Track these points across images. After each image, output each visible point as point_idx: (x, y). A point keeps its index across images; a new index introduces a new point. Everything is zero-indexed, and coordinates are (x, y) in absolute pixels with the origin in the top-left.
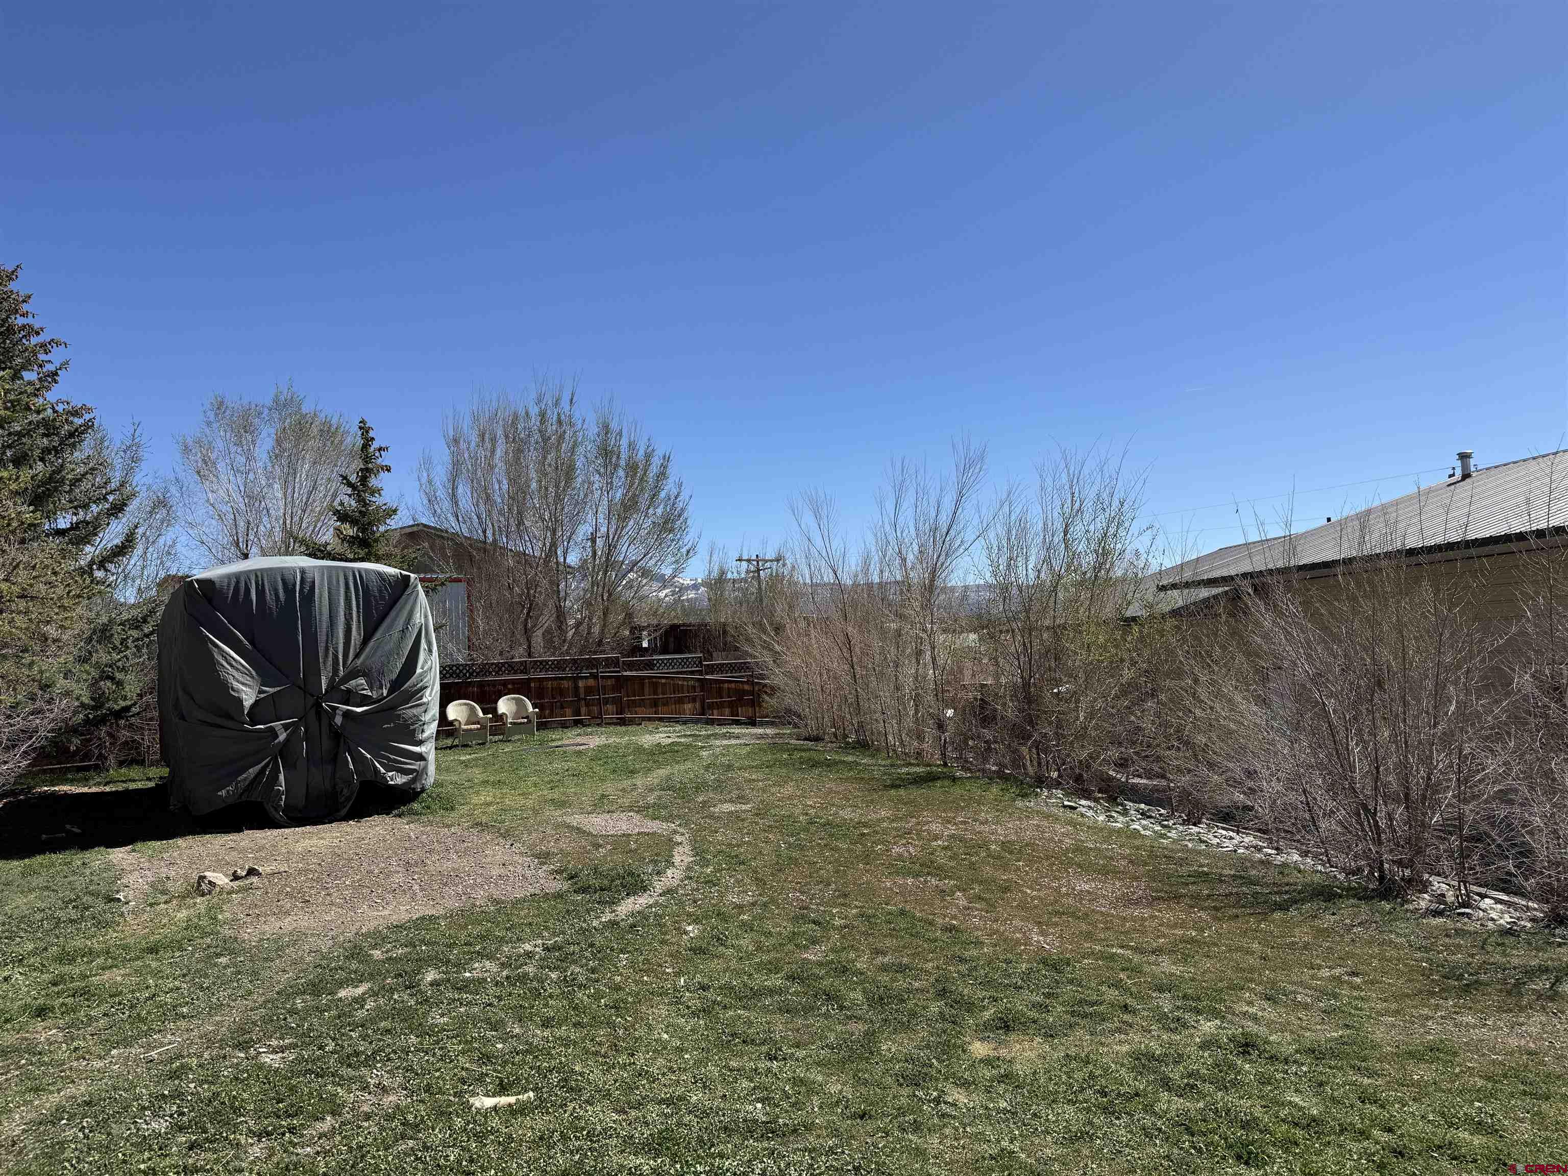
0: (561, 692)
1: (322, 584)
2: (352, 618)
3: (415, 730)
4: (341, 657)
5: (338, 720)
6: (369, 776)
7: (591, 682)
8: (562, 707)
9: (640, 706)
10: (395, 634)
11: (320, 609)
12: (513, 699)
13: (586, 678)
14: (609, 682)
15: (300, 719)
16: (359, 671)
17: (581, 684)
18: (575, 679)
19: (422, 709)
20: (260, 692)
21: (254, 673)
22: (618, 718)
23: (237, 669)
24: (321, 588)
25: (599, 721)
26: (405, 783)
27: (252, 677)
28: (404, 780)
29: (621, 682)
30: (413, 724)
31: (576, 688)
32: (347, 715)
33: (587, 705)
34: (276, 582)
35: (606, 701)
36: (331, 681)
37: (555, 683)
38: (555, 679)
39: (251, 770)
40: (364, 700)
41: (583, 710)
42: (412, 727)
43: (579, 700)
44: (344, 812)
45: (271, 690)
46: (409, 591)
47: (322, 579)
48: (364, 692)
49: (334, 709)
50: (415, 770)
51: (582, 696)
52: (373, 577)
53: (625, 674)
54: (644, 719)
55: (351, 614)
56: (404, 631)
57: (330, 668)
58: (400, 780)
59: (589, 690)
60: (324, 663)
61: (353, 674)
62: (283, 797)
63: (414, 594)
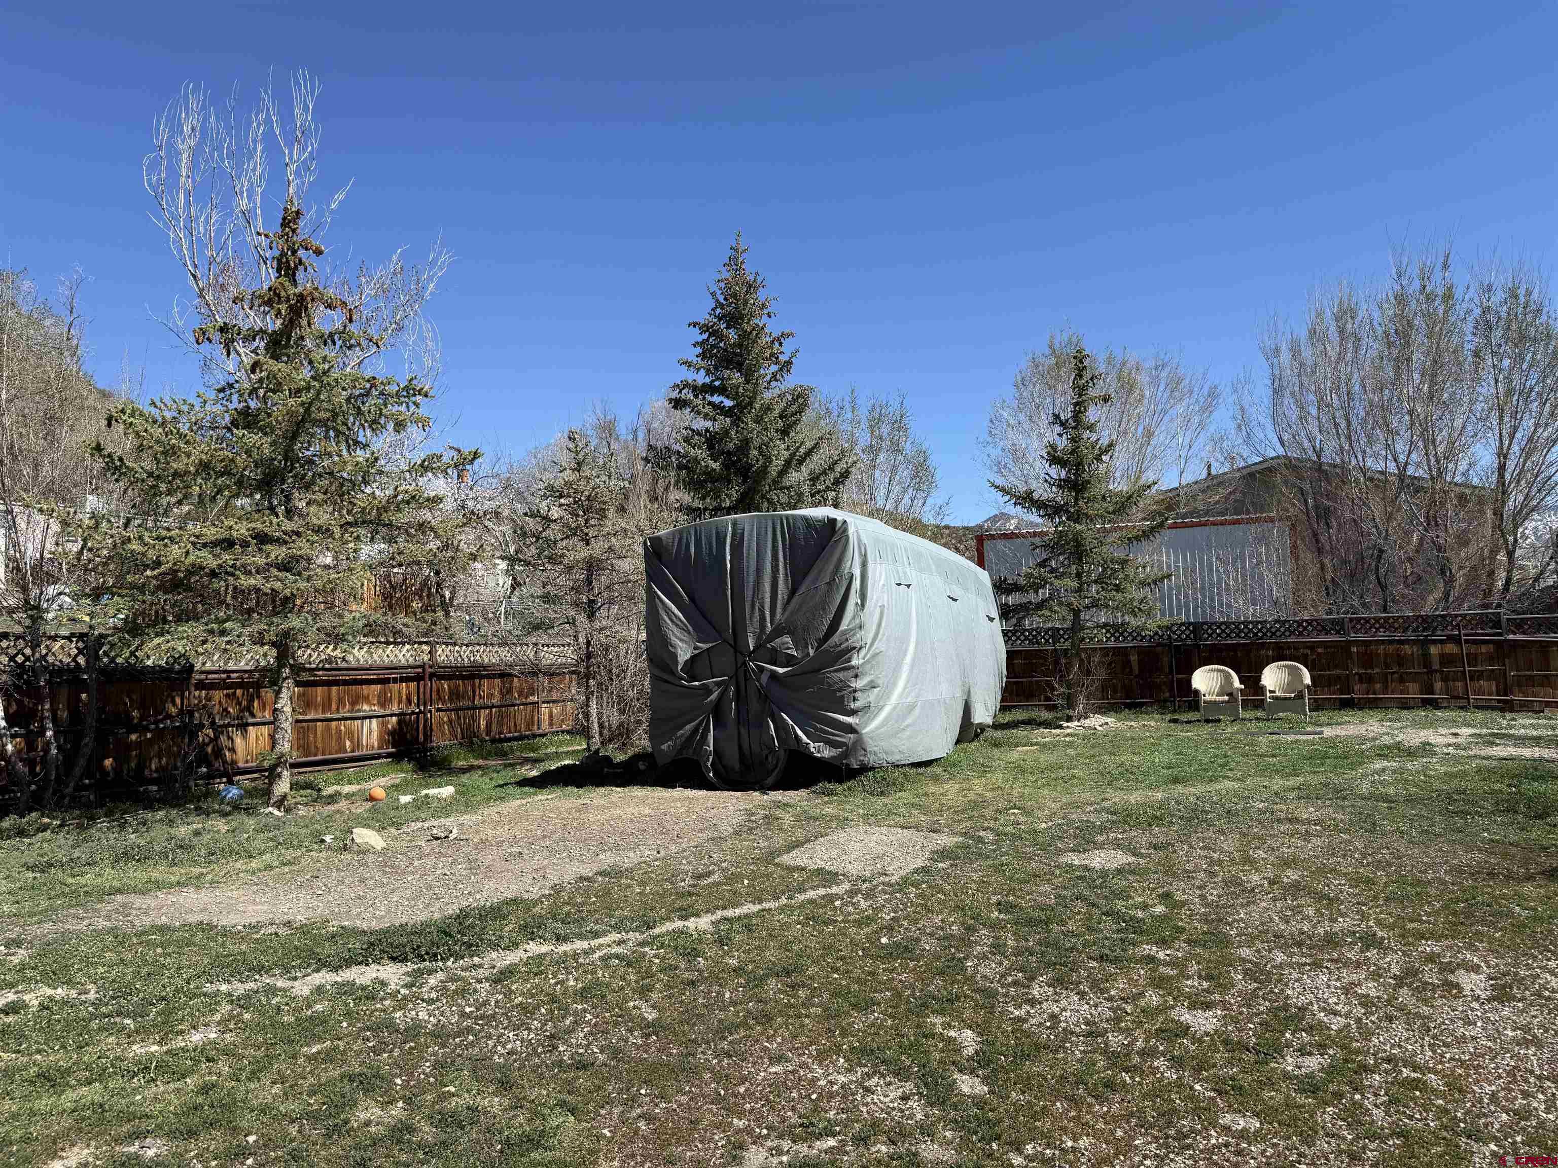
0: (1401, 660)
1: (751, 535)
2: (778, 571)
3: (843, 696)
4: (767, 613)
5: (764, 678)
6: (793, 745)
7: (1451, 648)
8: (1402, 680)
9: (1542, 685)
10: (822, 584)
11: (748, 562)
12: (1286, 666)
13: (1441, 642)
14: (1484, 649)
15: (731, 678)
16: (784, 628)
17: (1434, 650)
18: (1425, 643)
19: (851, 673)
20: (696, 648)
21: (690, 628)
22: (1499, 701)
23: (677, 625)
24: (750, 540)
25: (1463, 703)
26: (833, 757)
27: (689, 633)
28: (832, 754)
29: (1505, 650)
30: (840, 690)
31: (1426, 656)
32: (774, 675)
33: (1445, 679)
34: (711, 536)
35: (1479, 676)
36: (758, 638)
37: (1391, 648)
38: (1391, 642)
39: (688, 727)
40: (789, 661)
41: (1438, 685)
42: (838, 694)
43: (1431, 672)
44: (770, 780)
45: (704, 646)
46: (835, 538)
47: (752, 530)
48: (789, 651)
49: (761, 670)
50: (844, 744)
51: (1436, 666)
52: (800, 525)
53: (1511, 637)
54: (1548, 704)
55: (777, 566)
56: (831, 584)
57: (757, 624)
58: (826, 753)
59: (1446, 660)
60: (751, 619)
61: (778, 632)
62: (711, 758)
63: (843, 539)
